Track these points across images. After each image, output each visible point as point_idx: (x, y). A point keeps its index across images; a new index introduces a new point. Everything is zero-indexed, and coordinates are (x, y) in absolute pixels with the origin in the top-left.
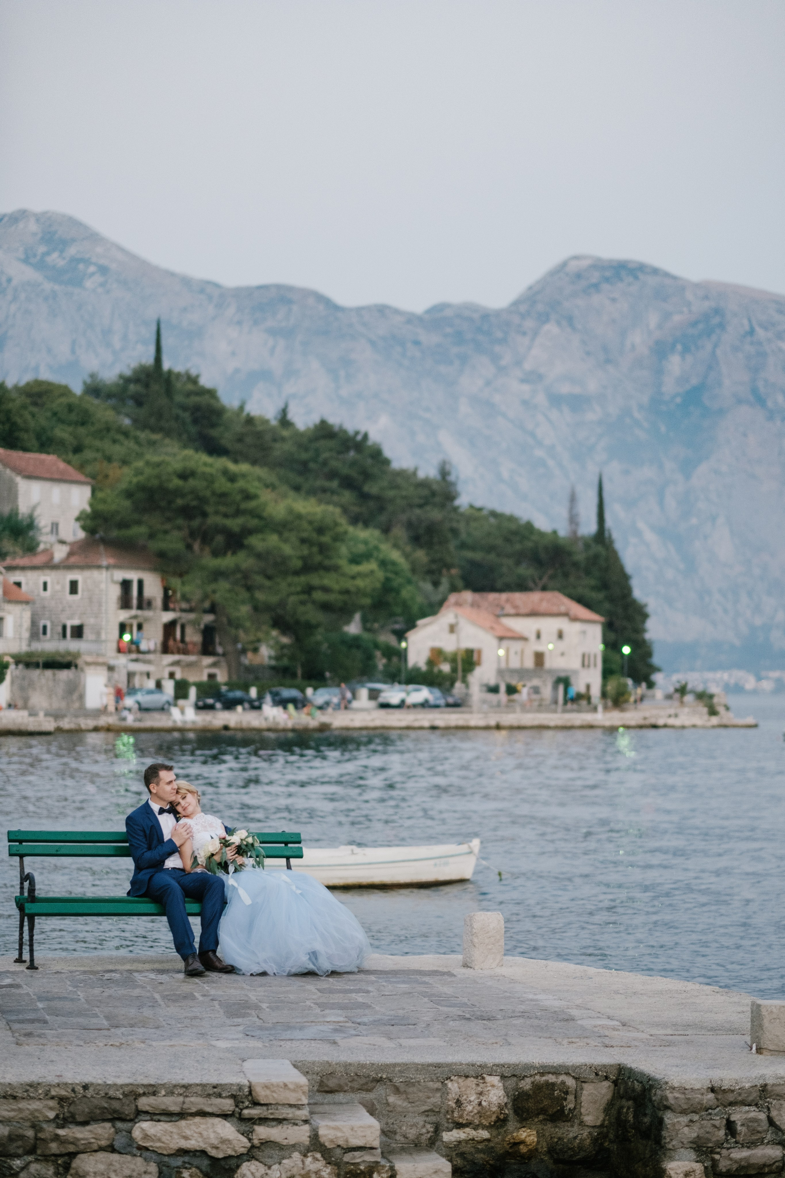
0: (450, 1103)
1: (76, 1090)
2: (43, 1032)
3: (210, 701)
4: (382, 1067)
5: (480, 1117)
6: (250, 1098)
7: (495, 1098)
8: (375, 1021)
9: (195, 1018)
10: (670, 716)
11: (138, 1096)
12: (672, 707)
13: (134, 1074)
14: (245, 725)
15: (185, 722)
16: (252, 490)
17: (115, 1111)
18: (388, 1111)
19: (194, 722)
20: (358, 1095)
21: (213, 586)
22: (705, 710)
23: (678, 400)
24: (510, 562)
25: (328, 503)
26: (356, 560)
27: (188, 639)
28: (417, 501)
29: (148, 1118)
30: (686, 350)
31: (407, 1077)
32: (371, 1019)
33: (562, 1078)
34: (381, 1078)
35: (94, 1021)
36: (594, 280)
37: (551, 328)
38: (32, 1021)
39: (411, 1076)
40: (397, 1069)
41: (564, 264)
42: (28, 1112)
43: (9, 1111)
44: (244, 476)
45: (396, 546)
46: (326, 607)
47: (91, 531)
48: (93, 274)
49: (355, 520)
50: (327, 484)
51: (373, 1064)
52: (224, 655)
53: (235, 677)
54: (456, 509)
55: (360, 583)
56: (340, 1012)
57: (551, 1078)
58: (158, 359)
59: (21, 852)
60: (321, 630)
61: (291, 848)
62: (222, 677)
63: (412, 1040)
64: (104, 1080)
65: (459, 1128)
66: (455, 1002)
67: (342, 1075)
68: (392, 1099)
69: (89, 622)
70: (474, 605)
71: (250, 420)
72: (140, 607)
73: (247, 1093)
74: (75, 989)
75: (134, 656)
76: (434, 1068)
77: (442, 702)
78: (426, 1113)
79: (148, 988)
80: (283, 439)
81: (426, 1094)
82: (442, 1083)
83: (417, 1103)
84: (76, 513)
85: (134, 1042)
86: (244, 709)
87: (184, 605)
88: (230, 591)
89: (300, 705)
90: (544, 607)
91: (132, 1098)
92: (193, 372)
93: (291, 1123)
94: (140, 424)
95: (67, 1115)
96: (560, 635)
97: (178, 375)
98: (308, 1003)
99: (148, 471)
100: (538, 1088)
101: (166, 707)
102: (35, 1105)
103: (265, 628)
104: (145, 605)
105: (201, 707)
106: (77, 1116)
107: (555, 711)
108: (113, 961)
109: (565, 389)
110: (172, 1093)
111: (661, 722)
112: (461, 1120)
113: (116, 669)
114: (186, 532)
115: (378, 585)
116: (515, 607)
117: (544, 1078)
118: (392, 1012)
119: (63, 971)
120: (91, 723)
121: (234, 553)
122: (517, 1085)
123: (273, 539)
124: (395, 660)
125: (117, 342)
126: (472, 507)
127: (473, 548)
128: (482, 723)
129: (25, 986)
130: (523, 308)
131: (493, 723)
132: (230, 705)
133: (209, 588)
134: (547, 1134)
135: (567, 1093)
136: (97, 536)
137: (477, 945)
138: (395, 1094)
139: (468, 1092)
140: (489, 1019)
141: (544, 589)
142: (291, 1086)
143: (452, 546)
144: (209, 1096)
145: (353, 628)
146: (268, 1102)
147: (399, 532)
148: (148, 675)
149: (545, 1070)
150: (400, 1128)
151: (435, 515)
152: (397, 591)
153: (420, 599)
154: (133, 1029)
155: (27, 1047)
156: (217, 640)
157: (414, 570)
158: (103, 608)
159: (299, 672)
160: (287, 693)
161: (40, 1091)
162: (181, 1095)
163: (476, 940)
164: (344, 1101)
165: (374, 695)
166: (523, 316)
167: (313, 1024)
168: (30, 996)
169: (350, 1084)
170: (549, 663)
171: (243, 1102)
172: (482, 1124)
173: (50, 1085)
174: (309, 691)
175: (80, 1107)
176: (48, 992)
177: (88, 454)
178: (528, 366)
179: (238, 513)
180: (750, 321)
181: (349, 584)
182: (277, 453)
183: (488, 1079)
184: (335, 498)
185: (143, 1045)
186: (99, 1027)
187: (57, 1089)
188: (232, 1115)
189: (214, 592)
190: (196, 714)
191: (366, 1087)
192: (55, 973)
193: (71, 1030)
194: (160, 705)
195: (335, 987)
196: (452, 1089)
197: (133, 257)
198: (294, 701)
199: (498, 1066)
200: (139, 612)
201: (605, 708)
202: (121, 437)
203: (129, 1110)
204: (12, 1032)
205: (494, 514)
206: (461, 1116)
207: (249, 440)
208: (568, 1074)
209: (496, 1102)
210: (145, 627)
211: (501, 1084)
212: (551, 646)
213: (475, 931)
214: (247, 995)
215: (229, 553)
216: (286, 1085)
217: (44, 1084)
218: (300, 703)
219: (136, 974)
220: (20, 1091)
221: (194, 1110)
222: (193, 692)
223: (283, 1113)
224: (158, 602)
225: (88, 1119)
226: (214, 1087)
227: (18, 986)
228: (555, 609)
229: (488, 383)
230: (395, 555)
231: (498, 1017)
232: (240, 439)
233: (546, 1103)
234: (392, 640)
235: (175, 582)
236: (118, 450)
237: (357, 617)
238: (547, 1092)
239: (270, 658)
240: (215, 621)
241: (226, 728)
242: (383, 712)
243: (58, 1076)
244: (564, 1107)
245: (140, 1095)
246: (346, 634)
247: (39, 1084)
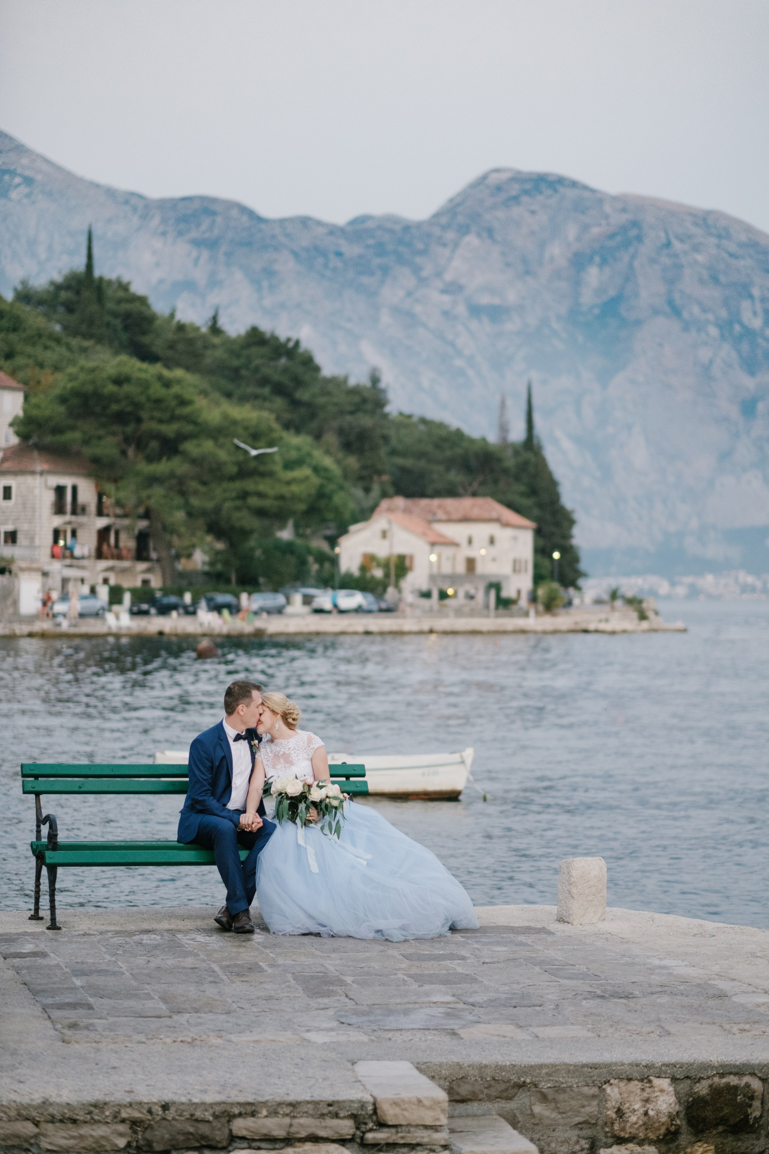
0: (609, 1113)
1: (153, 1110)
2: (91, 1021)
3: (145, 607)
4: (525, 1070)
5: (646, 1129)
6: (374, 1118)
7: (665, 1106)
8: (491, 1001)
9: (269, 998)
10: (600, 621)
11: (232, 1117)
12: (603, 611)
13: (224, 1086)
14: (180, 631)
15: (120, 628)
16: (187, 396)
17: (203, 1137)
18: (534, 1124)
19: (129, 628)
20: (496, 1105)
21: (149, 492)
22: (635, 615)
23: (596, 311)
24: (441, 468)
25: (261, 408)
26: (289, 465)
27: (122, 544)
28: (349, 408)
29: (245, 1145)
30: (604, 262)
31: (556, 1081)
32: (485, 999)
33: (746, 1079)
34: (524, 1082)
35: (149, 1004)
36: (514, 193)
37: (471, 240)
38: (74, 1006)
39: (561, 1079)
40: (544, 1071)
41: (484, 178)
42: (91, 1139)
43: (65, 1138)
44: (179, 381)
45: (328, 452)
46: (261, 513)
47: (24, 437)
48: (18, 185)
49: (287, 426)
50: (259, 391)
51: (514, 1066)
52: (158, 560)
53: (169, 583)
54: (385, 416)
55: (295, 489)
56: (443, 988)
57: (733, 1080)
58: (90, 266)
59: (36, 789)
60: (255, 536)
61: (354, 782)
62: (156, 582)
63: (548, 1029)
64: (189, 1097)
65: (620, 1144)
66: (572, 971)
67: (476, 1080)
68: (538, 1109)
69: (23, 528)
70: (407, 511)
71: (181, 328)
72: (74, 512)
73: (371, 1112)
74: (114, 959)
75: (68, 561)
76: (590, 1070)
77: (375, 607)
78: (580, 1126)
79: (202, 956)
80: (214, 347)
81: (580, 1102)
82: (600, 1087)
83: (569, 1114)
84: (9, 419)
85: (208, 1036)
86: (179, 614)
87: (119, 511)
88: (165, 496)
89: (234, 611)
90: (476, 512)
91: (224, 1120)
92: (125, 279)
93: (426, 1149)
94: (71, 330)
95: (142, 1142)
96: (492, 541)
97: (110, 283)
98: (400, 976)
99: (82, 377)
100: (716, 1092)
101: (101, 612)
102: (100, 1131)
103: (199, 533)
104: (79, 510)
105: (136, 613)
106: (155, 1145)
107: (487, 616)
108: (145, 916)
109: (485, 300)
110: (276, 1113)
111: (592, 627)
112: (622, 1134)
113: (51, 575)
114: (120, 438)
115: (313, 491)
116: (447, 513)
117: (724, 1080)
118: (506, 988)
119: (91, 932)
120: (26, 629)
121: (169, 459)
122: (692, 1089)
123: (208, 445)
124: (327, 565)
125: (42, 253)
126: (401, 414)
127: (404, 454)
128: (415, 628)
129: (52, 955)
130: (444, 220)
131: (426, 627)
132: (164, 610)
133: (144, 494)
134: (728, 1149)
135: (752, 1098)
136: (31, 442)
137: (576, 896)
138: (542, 1103)
139: (631, 1099)
140: (627, 997)
141: (474, 494)
142: (427, 1103)
143: (383, 452)
144: (322, 1116)
145: (286, 534)
146: (397, 1123)
147: (331, 439)
148: (82, 581)
149: (725, 1070)
150: (549, 1145)
151: (366, 421)
152: (330, 497)
153: (352, 505)
154: (199, 1015)
155: (77, 1046)
156: (151, 545)
157: (345, 476)
158: (37, 514)
159: (234, 578)
160: (222, 598)
161: (107, 1113)
162: (287, 1115)
163: (574, 891)
164: (479, 1112)
165: (307, 600)
166: (444, 228)
167: (417, 1006)
168: (62, 969)
169: (486, 1091)
170: (480, 569)
171: (366, 1124)
172: (648, 1138)
173: (119, 1105)
174: (244, 596)
175: (157, 1133)
176: (82, 963)
177: (19, 360)
178: (448, 277)
179: (173, 418)
180: (667, 234)
181: (284, 490)
182: (208, 361)
183: (656, 1082)
184: (267, 404)
185: (220, 1041)
186: (157, 1013)
187: (129, 1110)
188: (352, 1140)
189: (149, 497)
190: (131, 619)
191: (505, 1094)
192: (84, 935)
193: (124, 1019)
194: (94, 610)
195: (422, 952)
196: (612, 1095)
197: (59, 169)
198: (229, 606)
199: (667, 1065)
200: (73, 518)
201: (537, 613)
202: (53, 344)
203: (220, 1136)
204: (52, 1022)
205: (423, 421)
206: (623, 1129)
207: (180, 347)
208: (753, 1074)
209: (666, 1111)
210: (80, 533)
211: (671, 1089)
212: (483, 552)
213: (573, 880)
214: (322, 965)
215: (164, 459)
216: (420, 1101)
217: (112, 1104)
218: (235, 609)
219: (179, 936)
220: (83, 1113)
221: (303, 1134)
222: (127, 598)
223: (416, 1137)
224: (93, 508)
225: (169, 1148)
226: (330, 1105)
227: (43, 955)
228: (486, 515)
229: (409, 294)
230: (328, 462)
231: (637, 993)
232: (172, 346)
233: (726, 1111)
234: (324, 546)
235: (110, 487)
236: (50, 356)
237: (290, 523)
238: (729, 1097)
239: (204, 563)
240: (149, 527)
241: (161, 633)
242: (317, 618)
243: (128, 1092)
244: (748, 1115)
245: (235, 1116)
246: (279, 540)
247: (105, 1104)
